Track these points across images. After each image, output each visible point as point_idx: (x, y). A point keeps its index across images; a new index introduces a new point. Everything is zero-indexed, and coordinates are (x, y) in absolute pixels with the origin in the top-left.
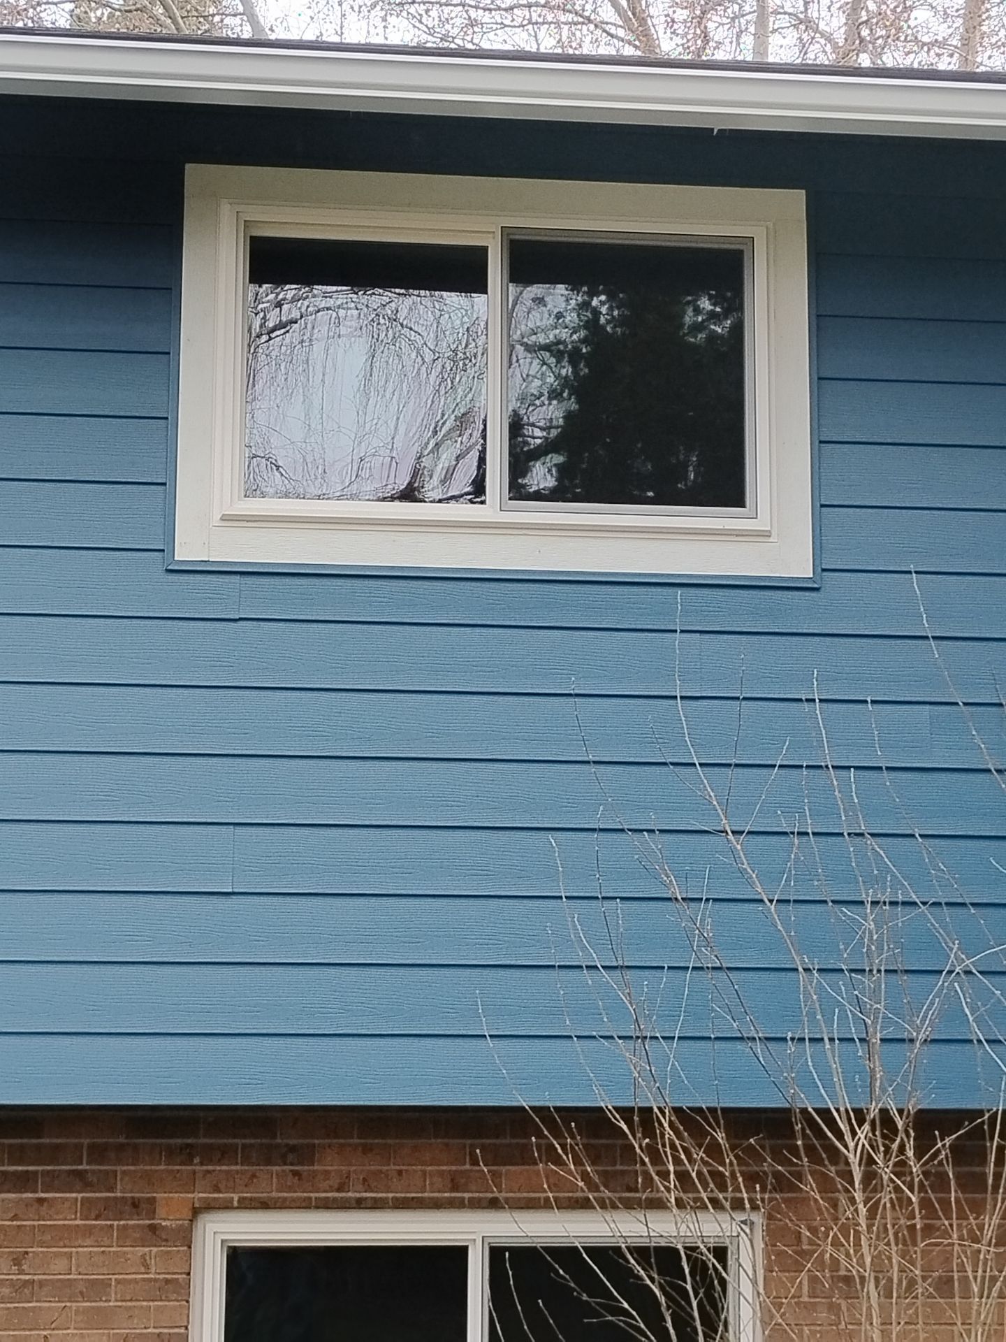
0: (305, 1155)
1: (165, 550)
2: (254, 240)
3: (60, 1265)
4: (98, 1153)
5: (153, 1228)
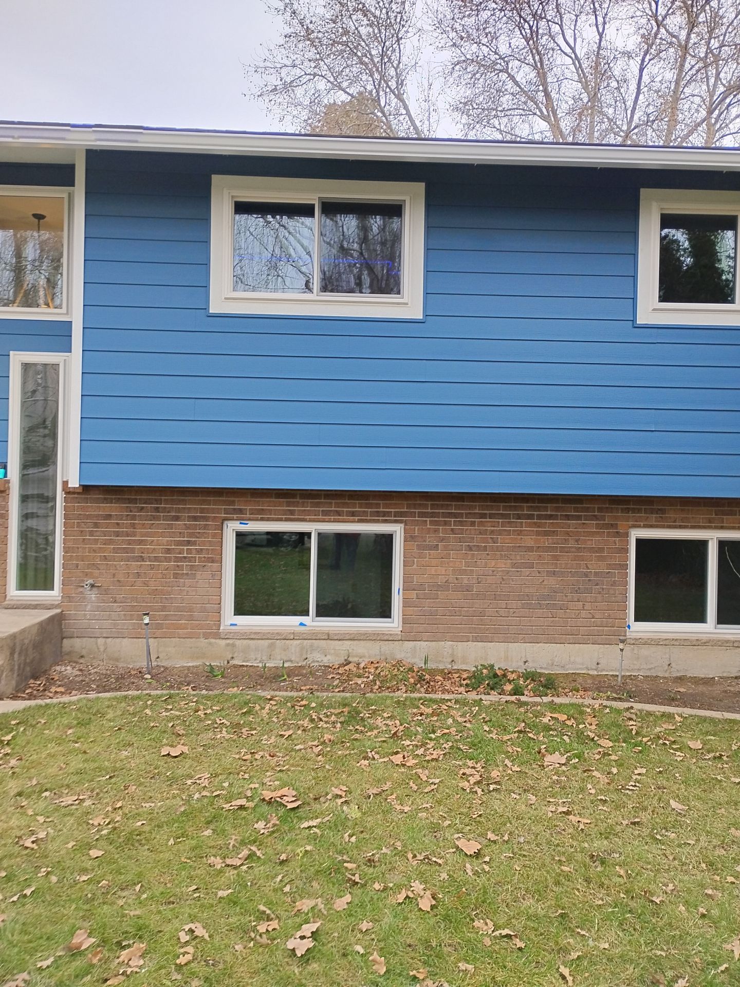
0: (663, 511)
2: (662, 215)
3: (589, 543)
4: (600, 510)
5: (617, 532)
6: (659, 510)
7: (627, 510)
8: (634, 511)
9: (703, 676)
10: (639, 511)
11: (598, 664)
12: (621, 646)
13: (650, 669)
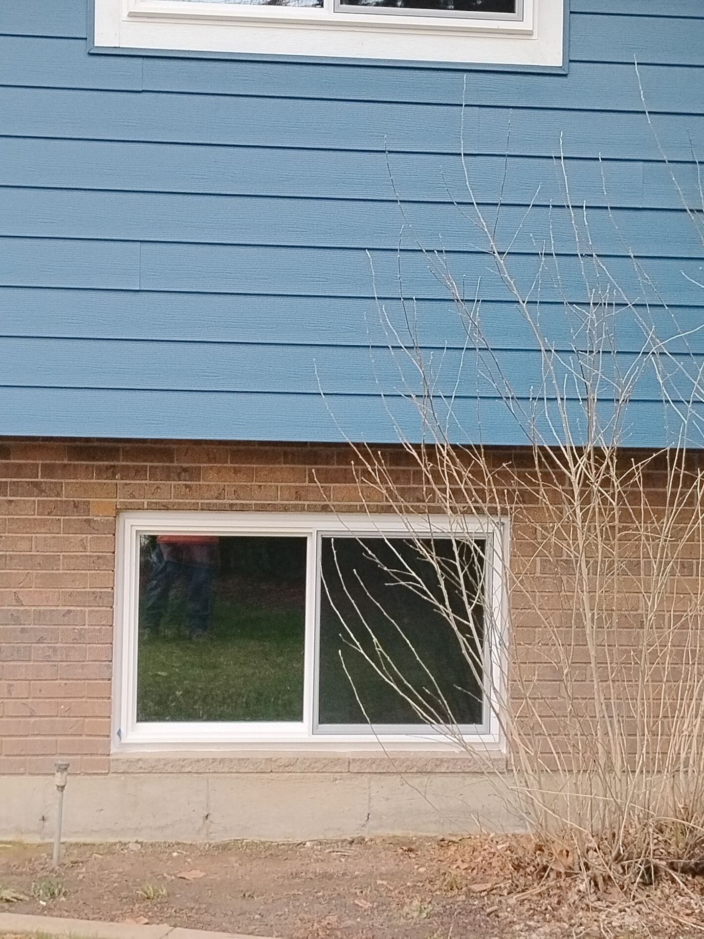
0: (194, 474)
1: (87, 38)
3: (24, 545)
4: (49, 471)
5: (88, 521)
6: (185, 470)
7: (112, 471)
8: (126, 473)
9: (280, 840)
10: (139, 472)
11: (43, 819)
12: (59, 779)
13: (162, 828)
